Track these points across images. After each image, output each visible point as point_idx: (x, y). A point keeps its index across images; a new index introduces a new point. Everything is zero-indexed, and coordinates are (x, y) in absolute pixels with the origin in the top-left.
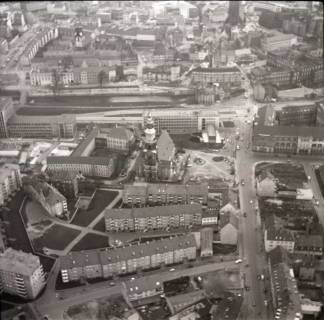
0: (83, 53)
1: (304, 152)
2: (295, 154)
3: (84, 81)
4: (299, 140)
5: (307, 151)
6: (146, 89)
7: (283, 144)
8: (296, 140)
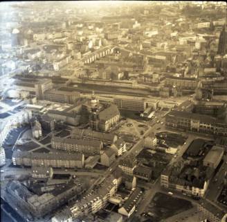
0: (116, 63)
1: (195, 130)
2: (190, 130)
3: (104, 78)
4: (192, 122)
5: (196, 130)
6: (136, 86)
7: (182, 123)
8: (190, 121)
